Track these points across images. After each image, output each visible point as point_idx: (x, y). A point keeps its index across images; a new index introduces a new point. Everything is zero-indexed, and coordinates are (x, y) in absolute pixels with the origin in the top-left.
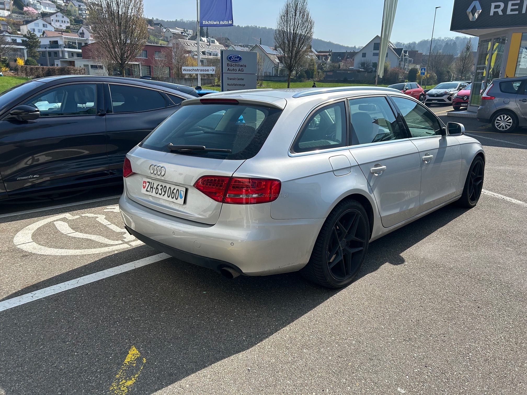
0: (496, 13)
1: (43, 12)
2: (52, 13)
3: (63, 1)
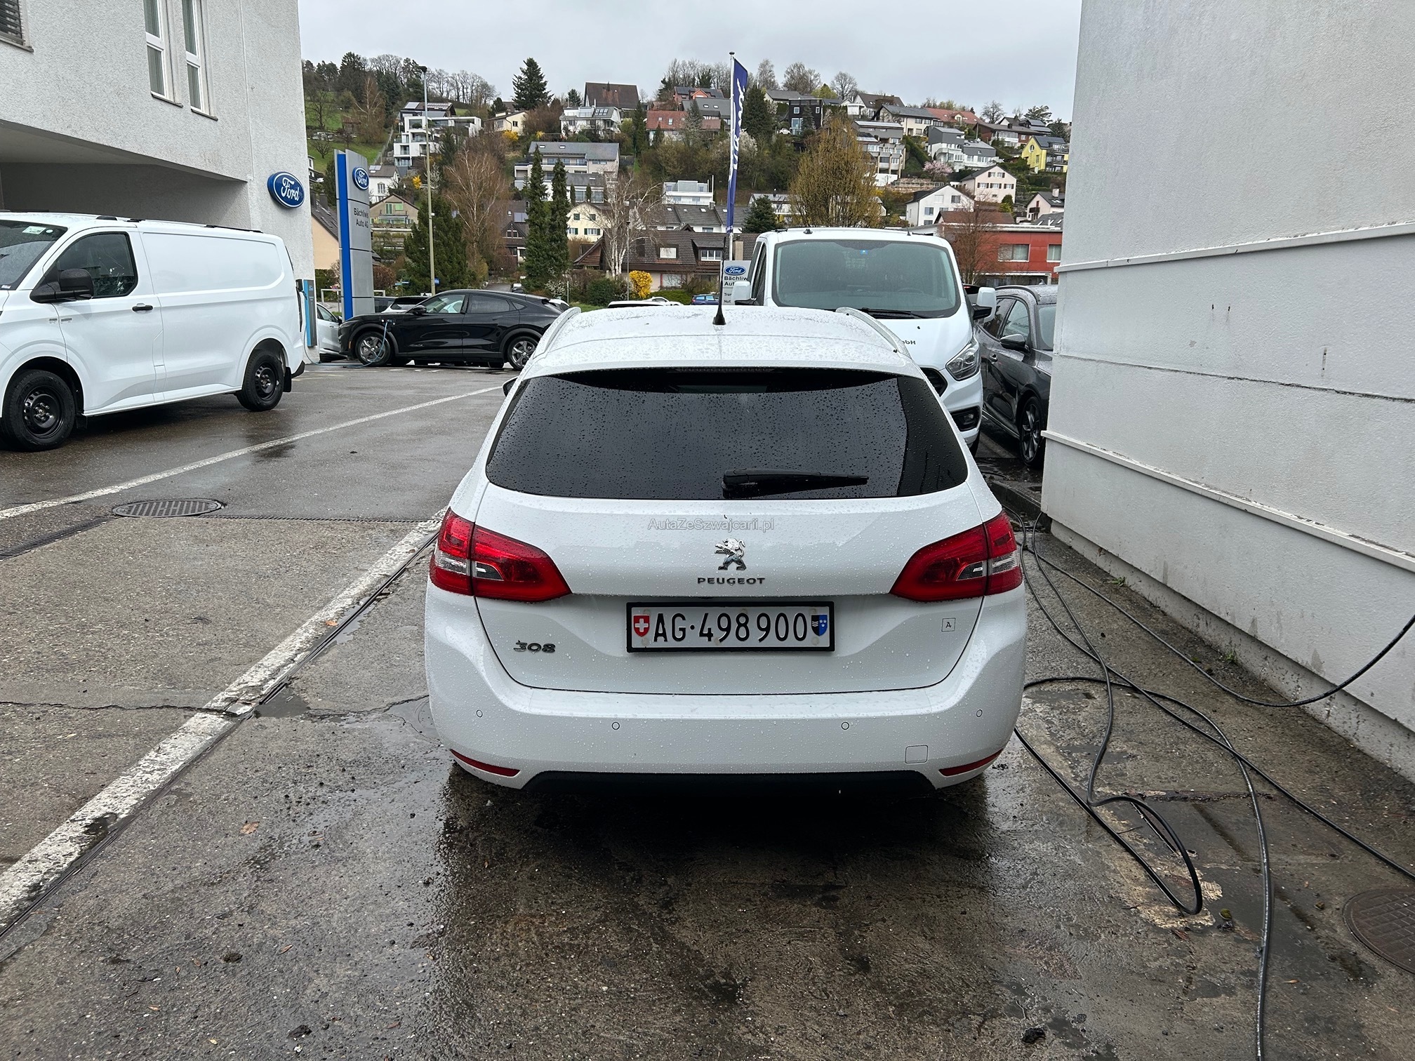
1: (966, 167)
2: (983, 170)
3: (1019, 137)
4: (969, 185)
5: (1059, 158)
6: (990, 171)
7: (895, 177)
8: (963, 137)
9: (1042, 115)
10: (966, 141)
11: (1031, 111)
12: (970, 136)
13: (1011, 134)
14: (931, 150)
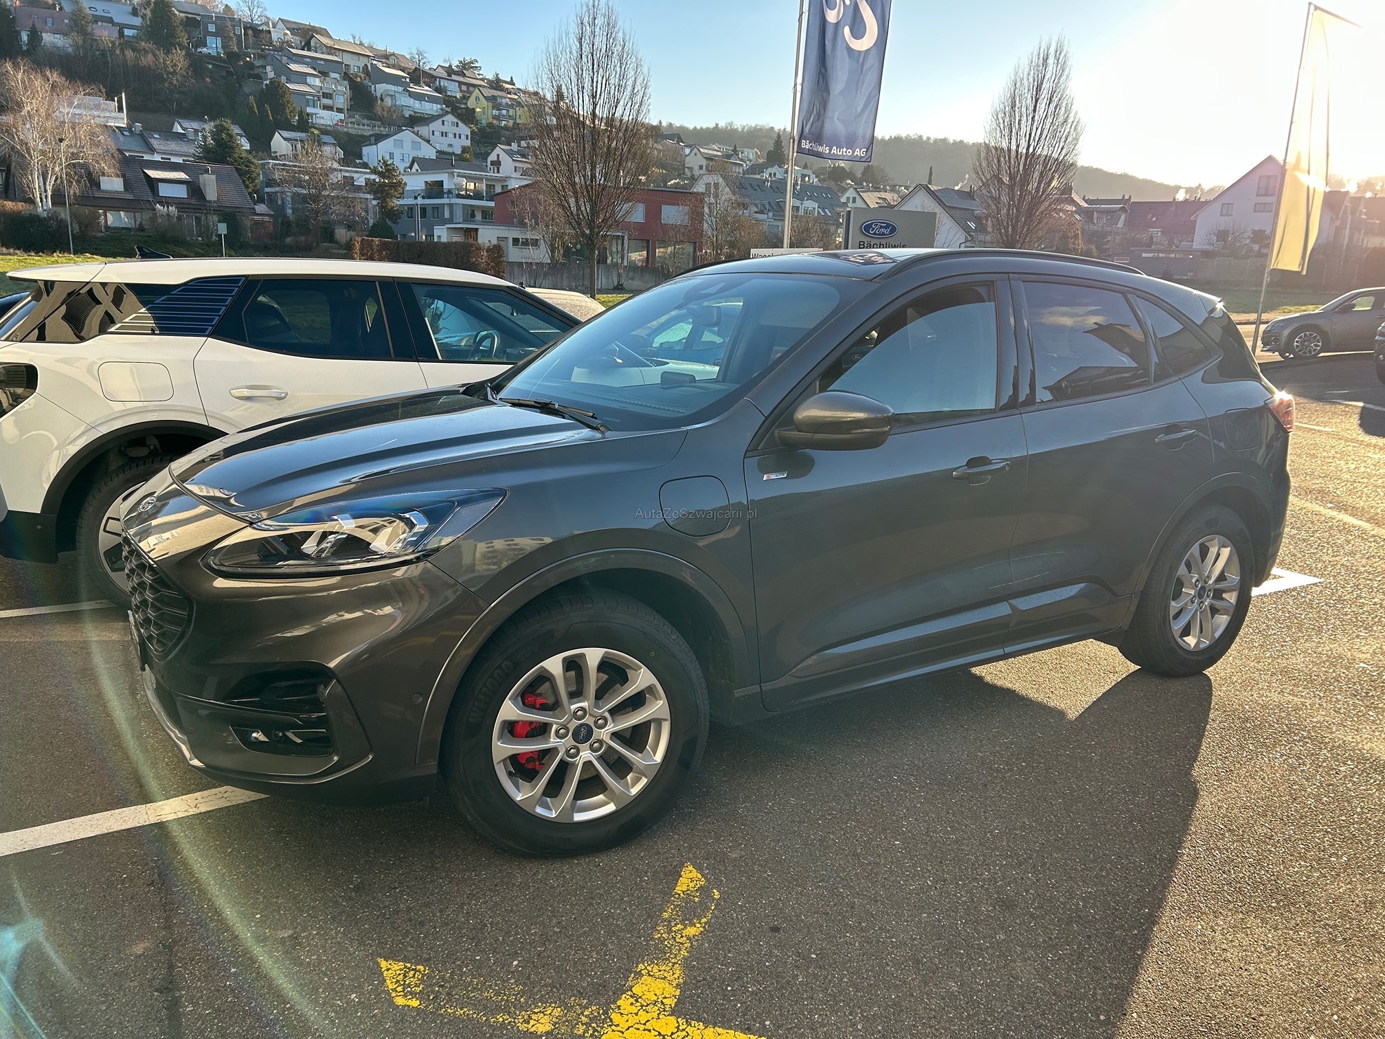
1: (416, 113)
2: (433, 118)
3: (460, 87)
4: (423, 130)
5: (504, 112)
6: (442, 119)
7: (342, 116)
9: (472, 67)
10: (412, 85)
11: (461, 62)
12: (414, 80)
14: (375, 91)
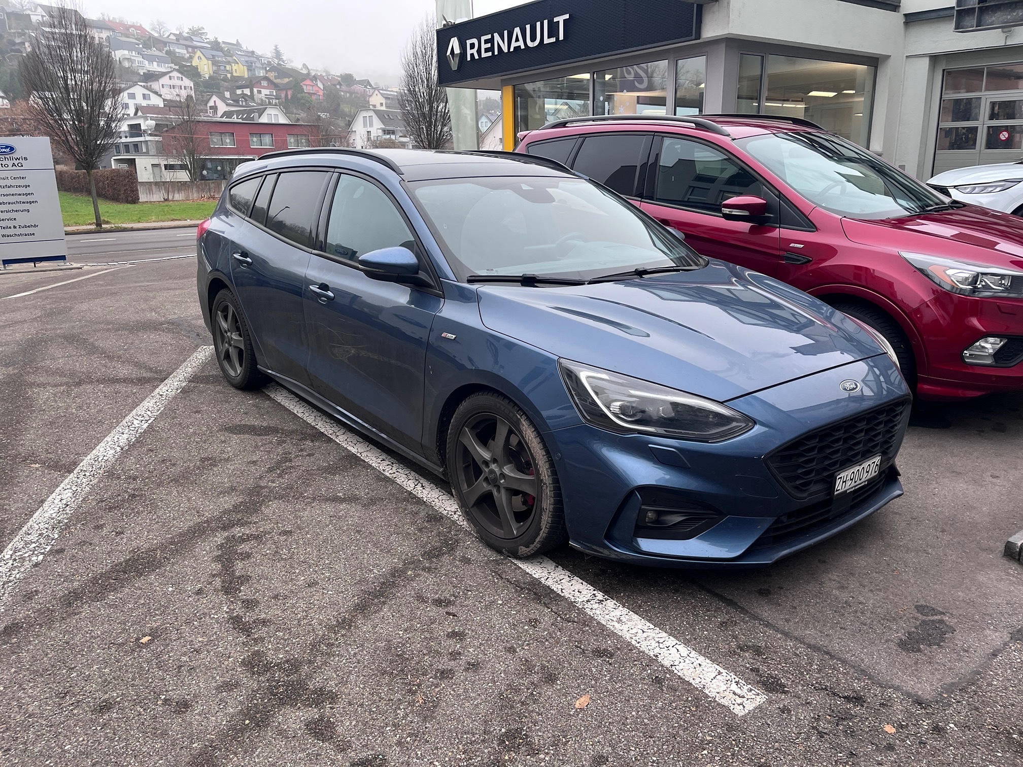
0: (472, 55)
1: (149, 71)
3: (187, 50)
4: (155, 86)
6: (171, 75)
8: (141, 46)
9: (201, 34)
10: (144, 50)
12: (147, 46)
13: (180, 46)
